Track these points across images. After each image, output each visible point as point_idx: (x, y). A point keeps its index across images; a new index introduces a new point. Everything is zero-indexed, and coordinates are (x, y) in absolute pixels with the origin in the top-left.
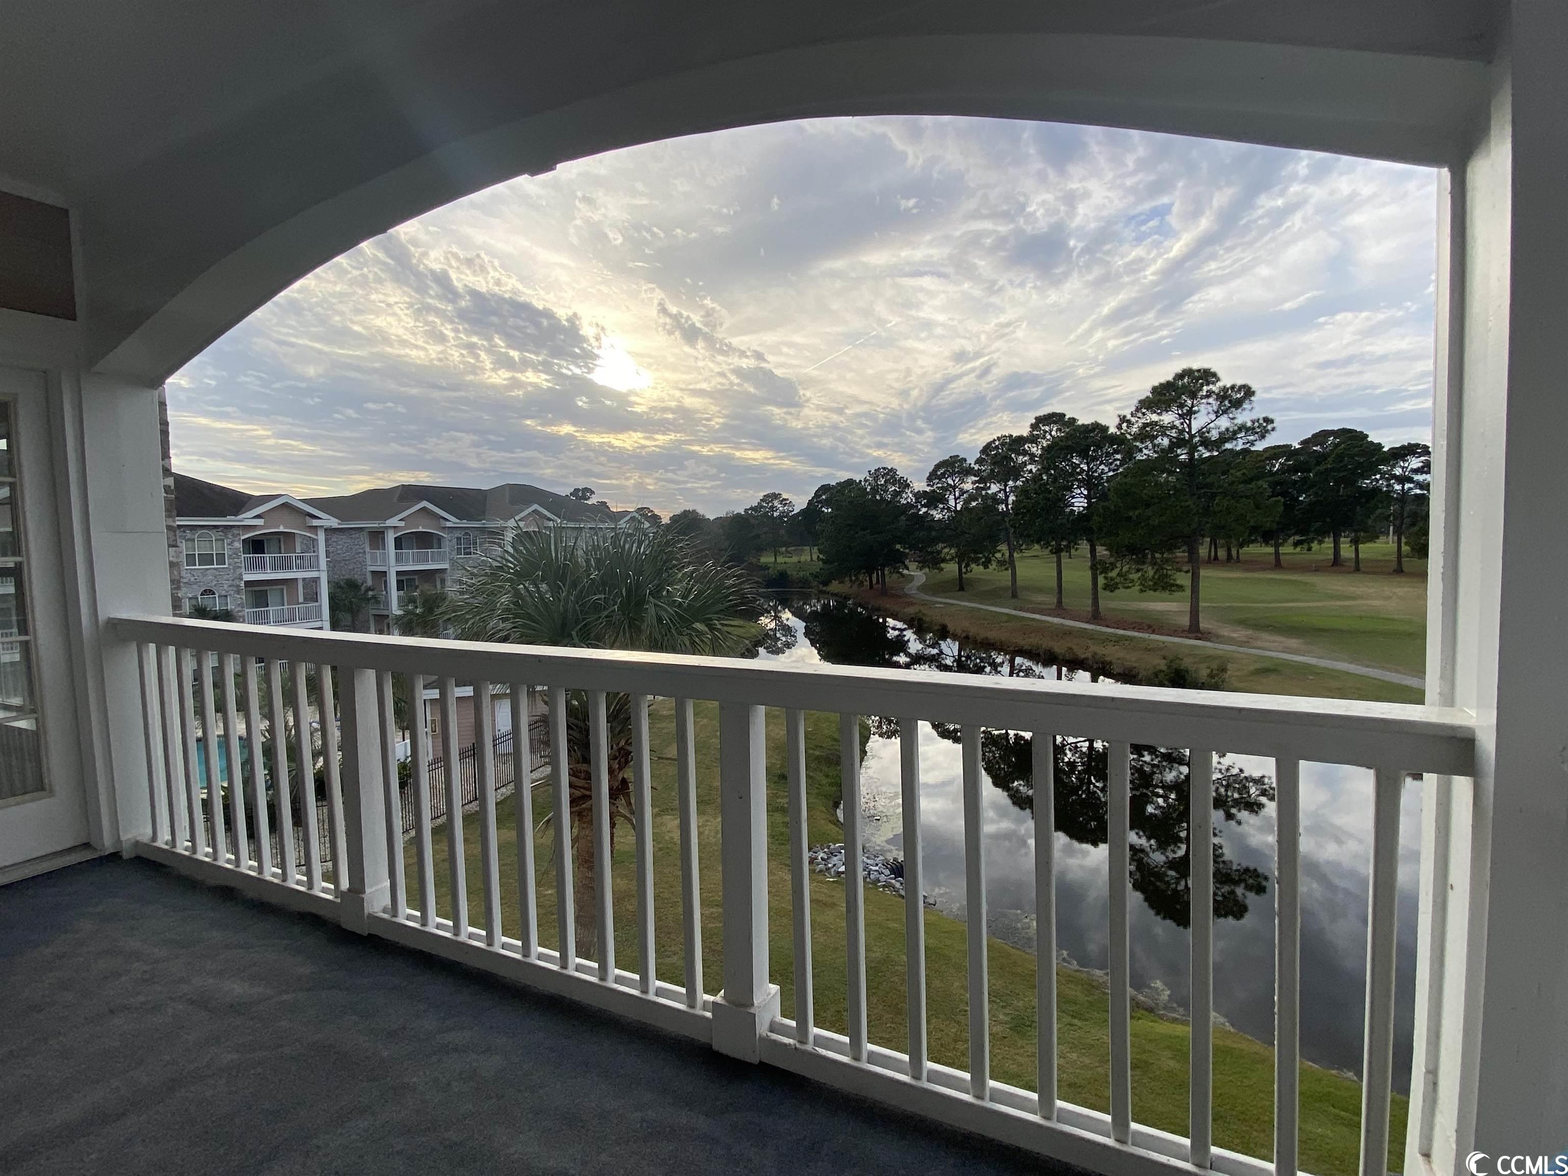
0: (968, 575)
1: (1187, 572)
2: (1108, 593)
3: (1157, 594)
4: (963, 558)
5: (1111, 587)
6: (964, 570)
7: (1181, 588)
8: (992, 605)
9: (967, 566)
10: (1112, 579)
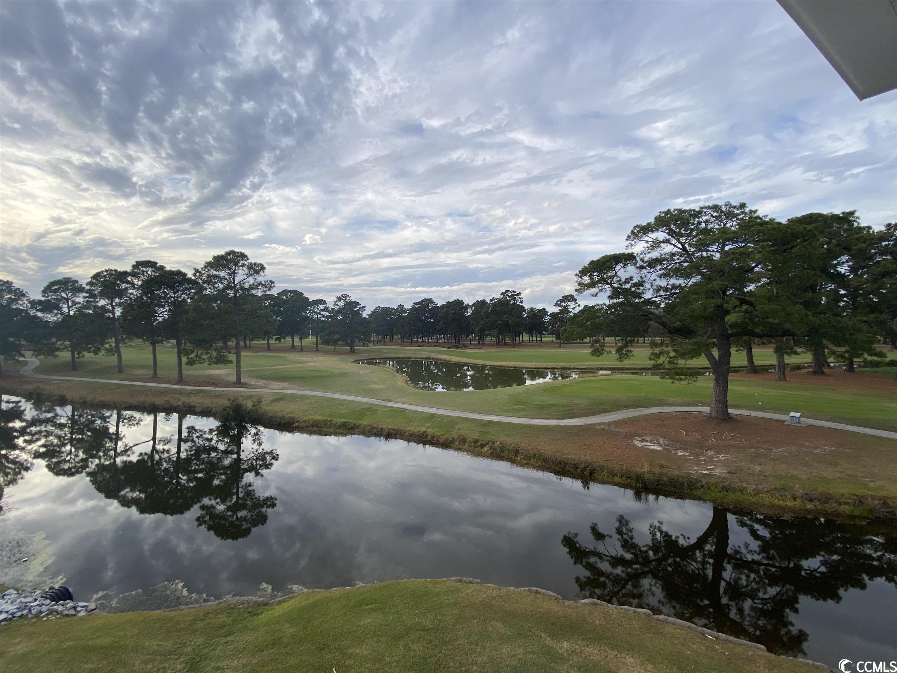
0: (81, 359)
1: (234, 353)
2: (189, 367)
3: (218, 366)
4: (75, 348)
5: (191, 363)
6: (76, 356)
7: (231, 362)
8: (104, 379)
9: (79, 354)
10: (191, 358)
